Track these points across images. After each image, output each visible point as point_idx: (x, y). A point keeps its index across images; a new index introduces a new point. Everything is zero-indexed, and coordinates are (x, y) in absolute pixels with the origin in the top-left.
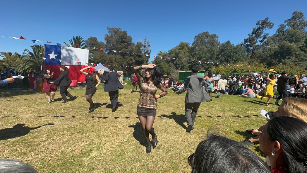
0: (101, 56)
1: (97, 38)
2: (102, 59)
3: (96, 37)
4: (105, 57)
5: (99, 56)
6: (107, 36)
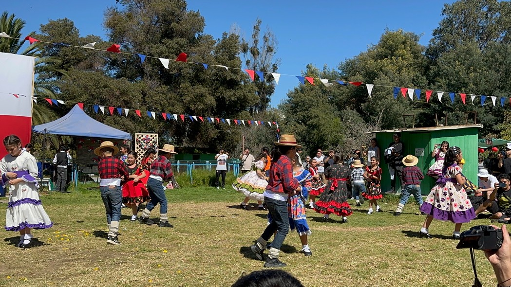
0: (91, 84)
6: (115, 13)
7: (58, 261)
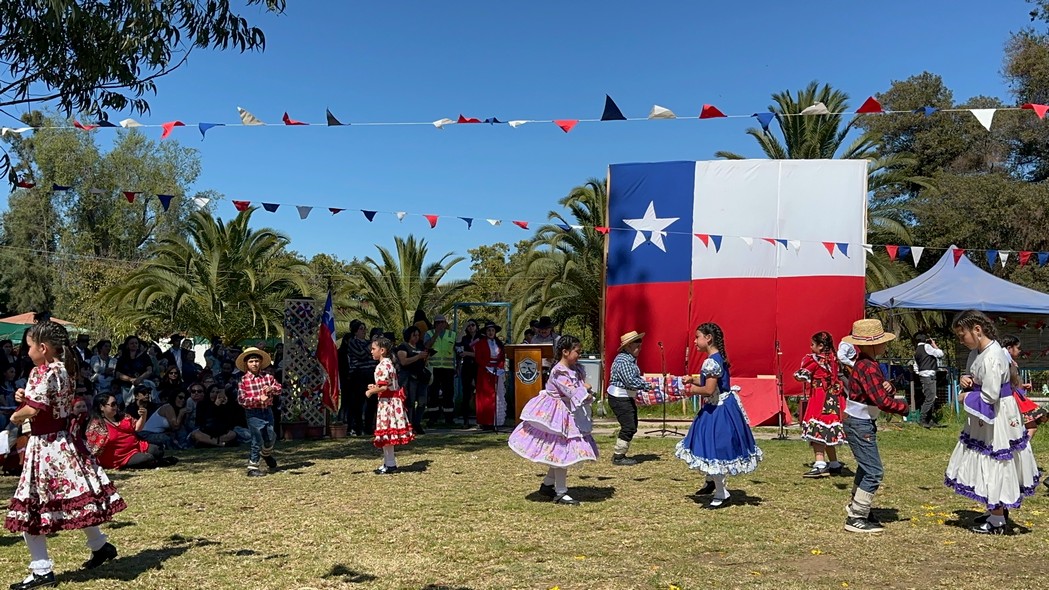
0: (981, 199)
1: (938, 79)
2: (984, 223)
3: (934, 73)
4: (1011, 202)
5: (961, 198)
6: (1027, 41)
7: (936, 567)
